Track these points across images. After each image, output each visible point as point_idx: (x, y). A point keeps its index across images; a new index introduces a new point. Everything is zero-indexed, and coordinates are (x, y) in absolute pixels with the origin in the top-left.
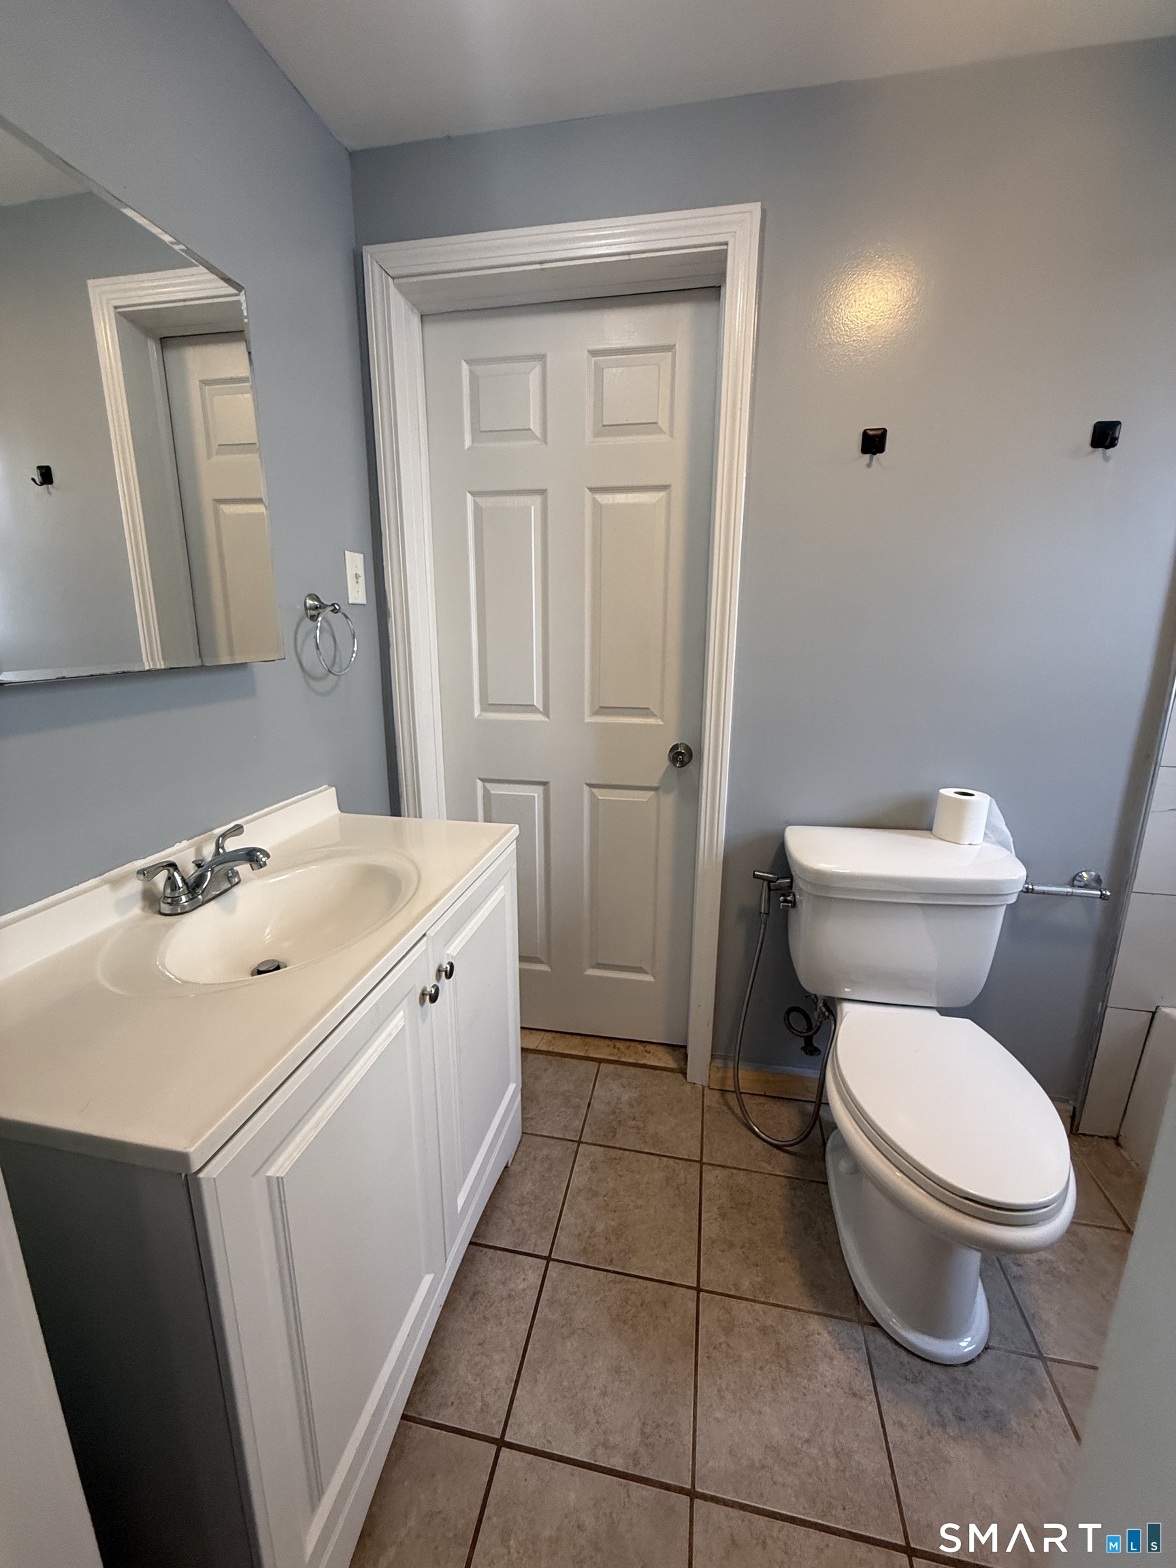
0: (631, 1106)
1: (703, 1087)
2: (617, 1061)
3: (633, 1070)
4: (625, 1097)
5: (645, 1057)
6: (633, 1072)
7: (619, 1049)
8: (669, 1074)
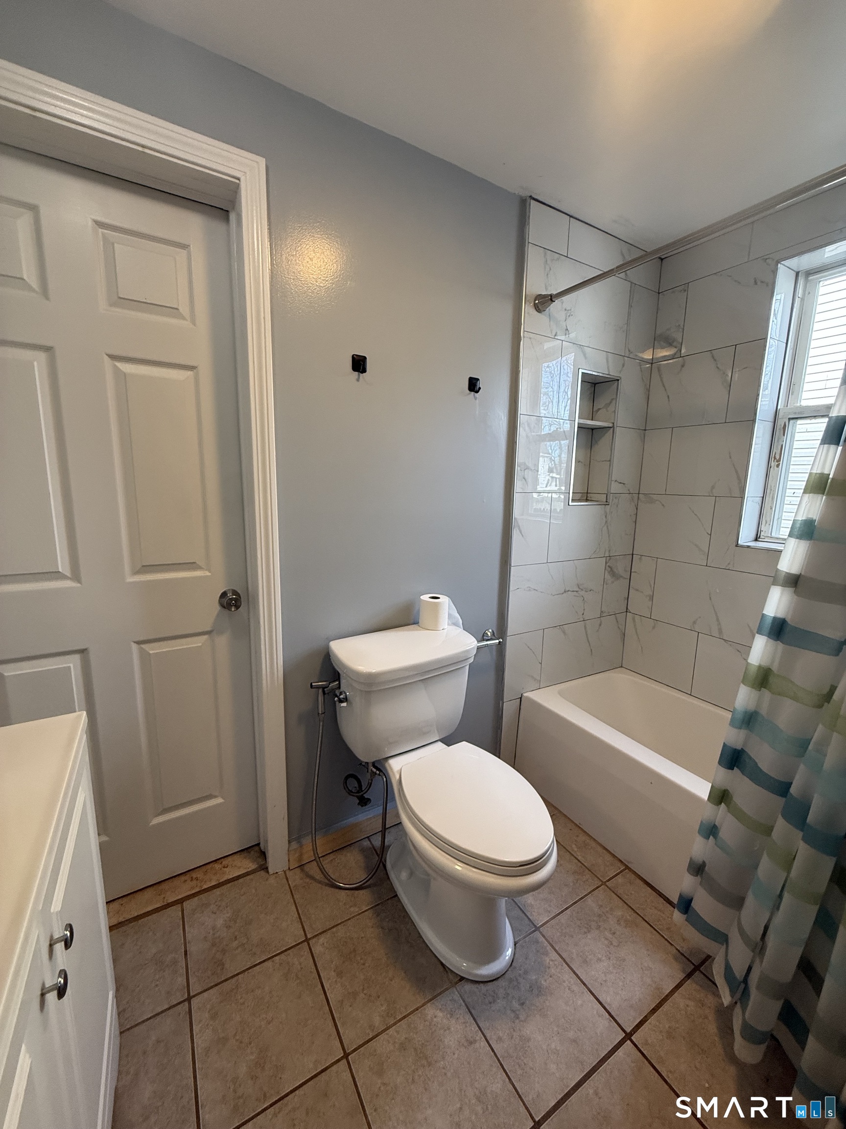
0: (229, 927)
1: (285, 872)
2: (199, 891)
3: (217, 892)
4: (220, 922)
5: (224, 873)
6: (218, 893)
7: (197, 879)
8: (251, 877)
